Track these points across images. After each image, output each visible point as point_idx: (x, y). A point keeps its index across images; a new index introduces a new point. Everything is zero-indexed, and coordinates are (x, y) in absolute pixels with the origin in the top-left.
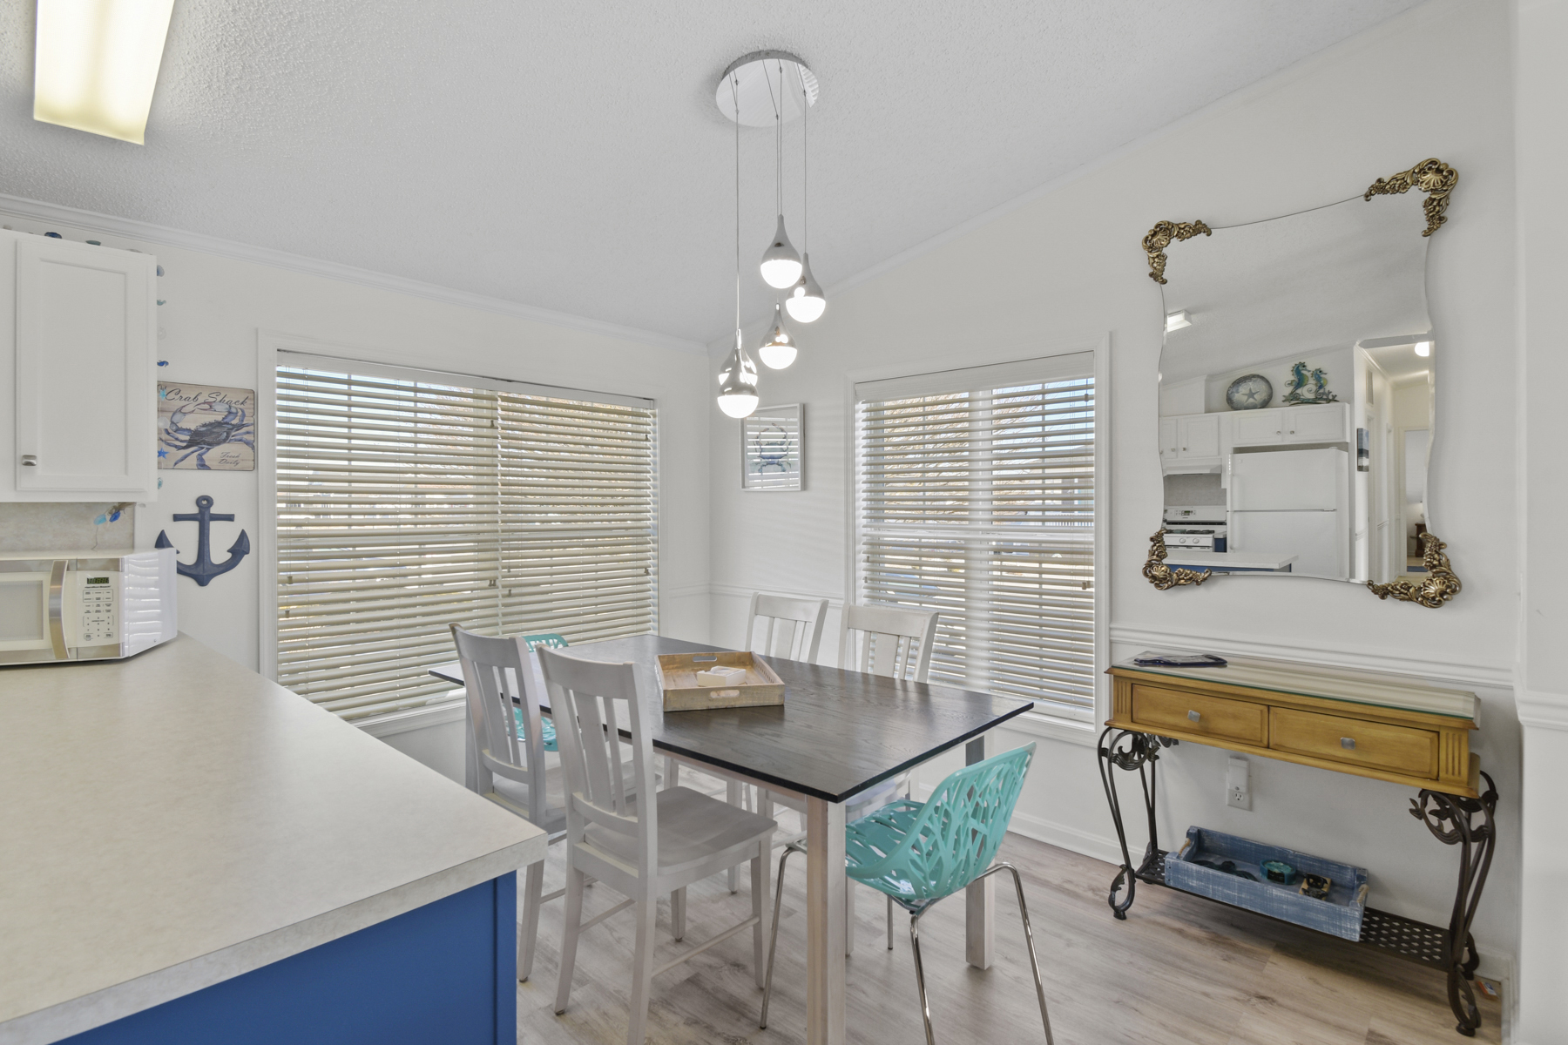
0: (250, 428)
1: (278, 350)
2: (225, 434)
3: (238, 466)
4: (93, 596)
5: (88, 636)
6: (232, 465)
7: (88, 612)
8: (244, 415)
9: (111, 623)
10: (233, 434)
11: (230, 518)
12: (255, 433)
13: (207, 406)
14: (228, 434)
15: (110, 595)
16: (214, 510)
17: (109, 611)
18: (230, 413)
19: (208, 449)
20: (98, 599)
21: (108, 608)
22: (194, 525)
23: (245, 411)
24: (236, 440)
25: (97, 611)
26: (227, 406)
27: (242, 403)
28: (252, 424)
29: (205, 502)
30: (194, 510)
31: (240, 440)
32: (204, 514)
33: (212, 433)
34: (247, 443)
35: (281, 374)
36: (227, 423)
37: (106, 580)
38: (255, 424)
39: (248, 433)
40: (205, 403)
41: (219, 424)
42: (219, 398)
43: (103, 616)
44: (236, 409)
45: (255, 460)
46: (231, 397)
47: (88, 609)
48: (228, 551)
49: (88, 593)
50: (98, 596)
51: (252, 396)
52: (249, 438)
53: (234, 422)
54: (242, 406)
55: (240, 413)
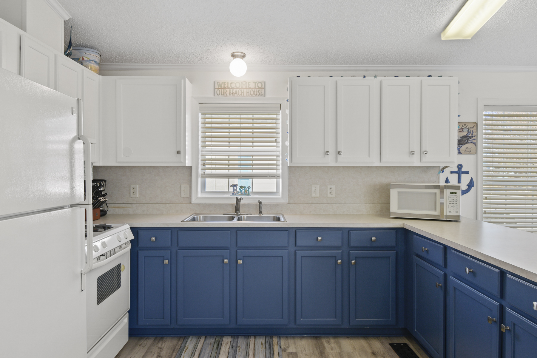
0: (475, 138)
1: (484, 105)
2: (467, 140)
3: (471, 153)
4: (452, 198)
5: (450, 212)
6: (468, 153)
7: (450, 203)
8: (473, 133)
9: (457, 208)
10: (469, 140)
11: (467, 173)
12: (476, 139)
13: (461, 130)
14: (468, 140)
15: (457, 198)
16: (463, 170)
17: (456, 204)
18: (468, 132)
19: (461, 146)
20: (453, 199)
21: (456, 203)
22: (456, 175)
23: (473, 131)
24: (470, 143)
25: (453, 203)
26: (468, 130)
27: (472, 128)
28: (476, 136)
29: (460, 167)
30: (456, 169)
31: (472, 142)
32: (460, 171)
33: (463, 140)
34: (474, 143)
35: (486, 115)
36: (467, 136)
37: (455, 193)
38: (477, 136)
39: (474, 139)
40: (461, 129)
41: (465, 137)
42: (465, 127)
43: (455, 205)
44: (471, 130)
45: (476, 150)
46: (469, 126)
47: (450, 202)
48: (467, 185)
49: (450, 197)
50: (453, 198)
51: (476, 124)
52: (474, 141)
53: (470, 136)
54: (472, 129)
55: (472, 132)
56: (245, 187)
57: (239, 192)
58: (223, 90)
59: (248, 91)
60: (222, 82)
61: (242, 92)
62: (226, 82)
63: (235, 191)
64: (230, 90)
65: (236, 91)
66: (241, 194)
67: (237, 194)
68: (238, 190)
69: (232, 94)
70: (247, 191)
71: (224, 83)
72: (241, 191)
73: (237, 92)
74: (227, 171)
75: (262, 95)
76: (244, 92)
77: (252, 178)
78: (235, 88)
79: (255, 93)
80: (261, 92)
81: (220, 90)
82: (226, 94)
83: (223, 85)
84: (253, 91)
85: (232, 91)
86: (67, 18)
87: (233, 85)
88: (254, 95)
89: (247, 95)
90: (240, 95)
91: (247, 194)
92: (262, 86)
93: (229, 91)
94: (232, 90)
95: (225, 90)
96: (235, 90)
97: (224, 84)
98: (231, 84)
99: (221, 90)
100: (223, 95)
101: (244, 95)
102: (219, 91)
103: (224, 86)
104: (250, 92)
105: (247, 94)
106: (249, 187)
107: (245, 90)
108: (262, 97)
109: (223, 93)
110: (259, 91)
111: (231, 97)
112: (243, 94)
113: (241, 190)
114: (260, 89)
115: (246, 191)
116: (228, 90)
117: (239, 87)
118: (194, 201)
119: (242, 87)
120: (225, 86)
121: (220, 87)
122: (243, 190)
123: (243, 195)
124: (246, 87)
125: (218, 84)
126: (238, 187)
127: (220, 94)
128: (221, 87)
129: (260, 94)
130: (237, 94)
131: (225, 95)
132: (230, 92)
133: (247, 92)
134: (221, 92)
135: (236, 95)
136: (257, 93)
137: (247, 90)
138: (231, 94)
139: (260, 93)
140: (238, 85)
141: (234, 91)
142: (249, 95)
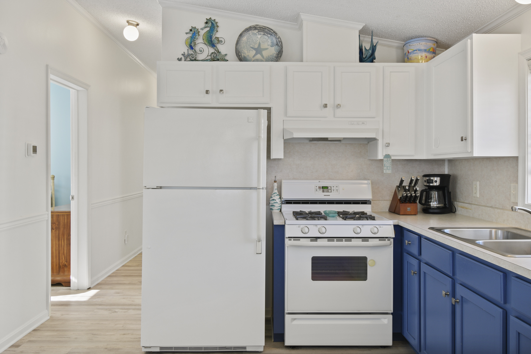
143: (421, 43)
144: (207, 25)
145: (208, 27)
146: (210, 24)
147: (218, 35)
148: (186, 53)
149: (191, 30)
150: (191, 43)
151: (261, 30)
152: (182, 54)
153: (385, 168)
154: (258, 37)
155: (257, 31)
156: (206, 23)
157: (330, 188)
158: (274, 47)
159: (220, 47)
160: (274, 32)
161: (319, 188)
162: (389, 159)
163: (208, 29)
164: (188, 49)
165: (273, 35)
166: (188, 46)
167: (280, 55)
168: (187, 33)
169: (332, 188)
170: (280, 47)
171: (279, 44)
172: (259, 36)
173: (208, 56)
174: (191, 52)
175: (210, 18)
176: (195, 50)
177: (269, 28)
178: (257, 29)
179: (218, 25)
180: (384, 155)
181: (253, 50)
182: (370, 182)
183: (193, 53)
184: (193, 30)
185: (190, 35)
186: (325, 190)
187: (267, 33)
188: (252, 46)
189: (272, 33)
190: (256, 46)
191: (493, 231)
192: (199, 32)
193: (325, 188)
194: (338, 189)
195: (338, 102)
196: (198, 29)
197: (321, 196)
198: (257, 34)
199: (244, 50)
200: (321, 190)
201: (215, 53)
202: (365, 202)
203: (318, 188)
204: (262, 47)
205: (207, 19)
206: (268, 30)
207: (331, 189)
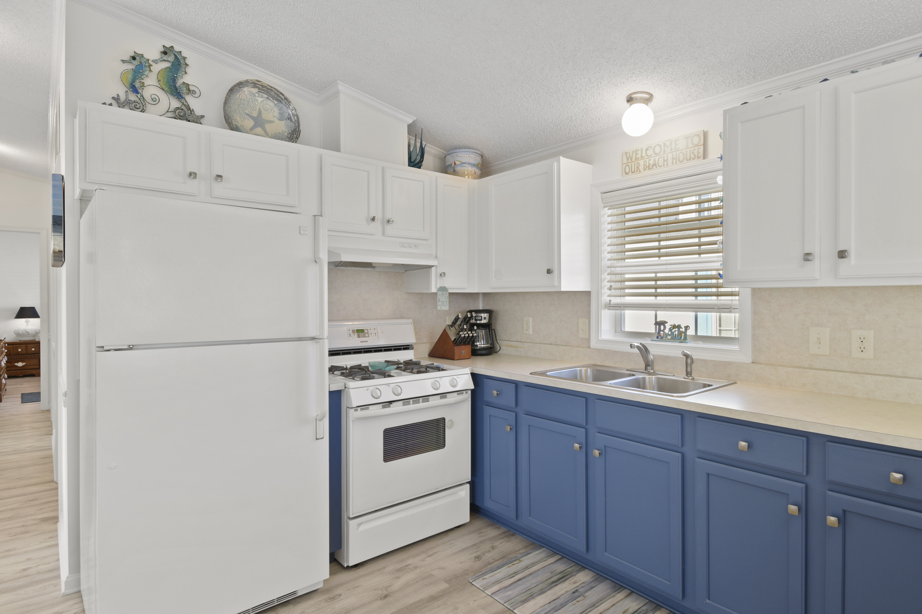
56: (679, 327)
57: (667, 335)
58: (635, 164)
59: (674, 156)
60: (633, 152)
61: (664, 161)
62: (638, 150)
63: (662, 332)
64: (644, 161)
65: (655, 161)
66: (672, 338)
67: (664, 338)
68: (667, 331)
69: (648, 167)
70: (683, 334)
71: (636, 151)
72: (672, 333)
73: (657, 162)
74: (653, 298)
75: (700, 158)
76: (667, 160)
77: (696, 312)
78: (653, 155)
79: (686, 156)
80: (698, 153)
81: (630, 164)
82: (639, 170)
83: (634, 156)
84: (684, 155)
85: (649, 162)
86: (410, 121)
87: (650, 152)
88: (685, 161)
89: (673, 164)
90: (661, 166)
91: (682, 338)
92: (700, 141)
93: (644, 163)
94: (647, 161)
95: (637, 163)
96: (652, 159)
97: (636, 154)
98: (647, 150)
99: (632, 164)
100: (634, 172)
101: (667, 165)
102: (629, 166)
103: (636, 157)
104: (679, 156)
105: (673, 161)
106: (687, 328)
107: (670, 156)
108: (701, 161)
109: (635, 168)
110: (694, 151)
111: (648, 172)
112: (666, 162)
113: (673, 331)
114: (696, 148)
115: (681, 333)
116: (641, 162)
117: (660, 152)
118: (593, 344)
119: (664, 152)
120: (638, 156)
121: (630, 161)
122: (675, 331)
123: (675, 339)
124: (671, 149)
125: (627, 156)
126: (668, 326)
127: (630, 172)
128: (631, 159)
129: (695, 157)
130: (656, 165)
131: (637, 172)
132: (644, 165)
133: (673, 159)
134: (632, 168)
135: (654, 167)
136: (690, 155)
137: (673, 154)
138: (646, 167)
139: (696, 154)
140: (657, 150)
141: (652, 162)
142: (676, 163)
143: (471, 156)
144: (165, 58)
145: (169, 61)
146: (172, 58)
147: (187, 79)
148: (123, 98)
149: (134, 58)
150: (134, 80)
151: (263, 90)
152: (113, 98)
153: (439, 303)
154: (257, 100)
155: (256, 90)
156: (165, 53)
157: (366, 331)
158: (284, 122)
159: (191, 100)
160: (286, 99)
161: (353, 331)
162: (445, 293)
163: (168, 65)
164: (126, 92)
165: (284, 103)
166: (128, 86)
167: (295, 136)
168: (123, 61)
169: (369, 331)
170: (296, 124)
171: (292, 118)
172: (260, 100)
173: (168, 111)
174: (133, 97)
175: (172, 47)
176: (143, 96)
177: (278, 91)
178: (257, 87)
179: (187, 62)
180: (438, 287)
181: (250, 119)
182: (411, 321)
183: (138, 100)
184: (138, 58)
185: (130, 67)
186: (361, 334)
187: (273, 98)
188: (247, 112)
189: (282, 99)
190: (255, 114)
191: (583, 369)
192: (150, 66)
193: (360, 332)
194: (376, 332)
195: (388, 217)
196: (148, 60)
197: (356, 343)
198: (257, 95)
199: (235, 115)
200: (356, 334)
201: (182, 109)
202: (406, 347)
203: (351, 331)
204: (266, 116)
205: (164, 46)
206: (276, 94)
207: (368, 333)
